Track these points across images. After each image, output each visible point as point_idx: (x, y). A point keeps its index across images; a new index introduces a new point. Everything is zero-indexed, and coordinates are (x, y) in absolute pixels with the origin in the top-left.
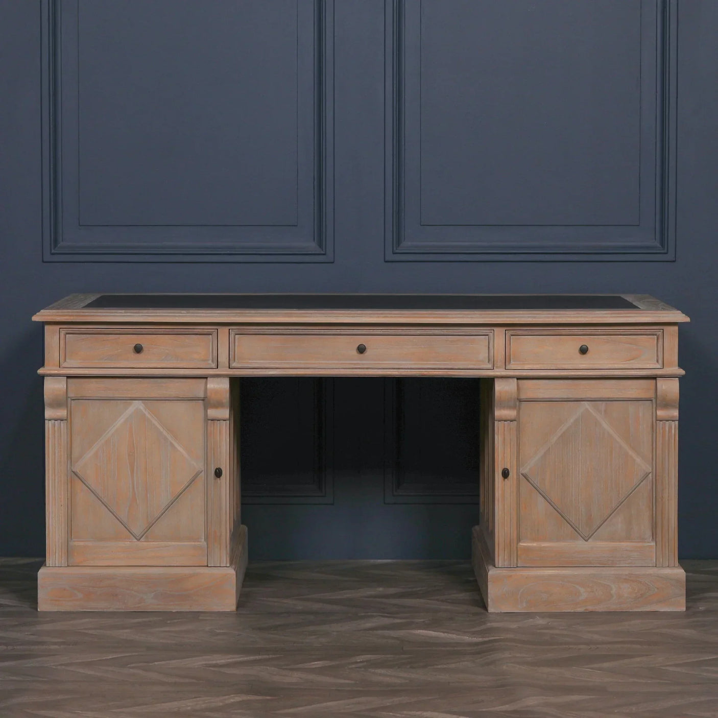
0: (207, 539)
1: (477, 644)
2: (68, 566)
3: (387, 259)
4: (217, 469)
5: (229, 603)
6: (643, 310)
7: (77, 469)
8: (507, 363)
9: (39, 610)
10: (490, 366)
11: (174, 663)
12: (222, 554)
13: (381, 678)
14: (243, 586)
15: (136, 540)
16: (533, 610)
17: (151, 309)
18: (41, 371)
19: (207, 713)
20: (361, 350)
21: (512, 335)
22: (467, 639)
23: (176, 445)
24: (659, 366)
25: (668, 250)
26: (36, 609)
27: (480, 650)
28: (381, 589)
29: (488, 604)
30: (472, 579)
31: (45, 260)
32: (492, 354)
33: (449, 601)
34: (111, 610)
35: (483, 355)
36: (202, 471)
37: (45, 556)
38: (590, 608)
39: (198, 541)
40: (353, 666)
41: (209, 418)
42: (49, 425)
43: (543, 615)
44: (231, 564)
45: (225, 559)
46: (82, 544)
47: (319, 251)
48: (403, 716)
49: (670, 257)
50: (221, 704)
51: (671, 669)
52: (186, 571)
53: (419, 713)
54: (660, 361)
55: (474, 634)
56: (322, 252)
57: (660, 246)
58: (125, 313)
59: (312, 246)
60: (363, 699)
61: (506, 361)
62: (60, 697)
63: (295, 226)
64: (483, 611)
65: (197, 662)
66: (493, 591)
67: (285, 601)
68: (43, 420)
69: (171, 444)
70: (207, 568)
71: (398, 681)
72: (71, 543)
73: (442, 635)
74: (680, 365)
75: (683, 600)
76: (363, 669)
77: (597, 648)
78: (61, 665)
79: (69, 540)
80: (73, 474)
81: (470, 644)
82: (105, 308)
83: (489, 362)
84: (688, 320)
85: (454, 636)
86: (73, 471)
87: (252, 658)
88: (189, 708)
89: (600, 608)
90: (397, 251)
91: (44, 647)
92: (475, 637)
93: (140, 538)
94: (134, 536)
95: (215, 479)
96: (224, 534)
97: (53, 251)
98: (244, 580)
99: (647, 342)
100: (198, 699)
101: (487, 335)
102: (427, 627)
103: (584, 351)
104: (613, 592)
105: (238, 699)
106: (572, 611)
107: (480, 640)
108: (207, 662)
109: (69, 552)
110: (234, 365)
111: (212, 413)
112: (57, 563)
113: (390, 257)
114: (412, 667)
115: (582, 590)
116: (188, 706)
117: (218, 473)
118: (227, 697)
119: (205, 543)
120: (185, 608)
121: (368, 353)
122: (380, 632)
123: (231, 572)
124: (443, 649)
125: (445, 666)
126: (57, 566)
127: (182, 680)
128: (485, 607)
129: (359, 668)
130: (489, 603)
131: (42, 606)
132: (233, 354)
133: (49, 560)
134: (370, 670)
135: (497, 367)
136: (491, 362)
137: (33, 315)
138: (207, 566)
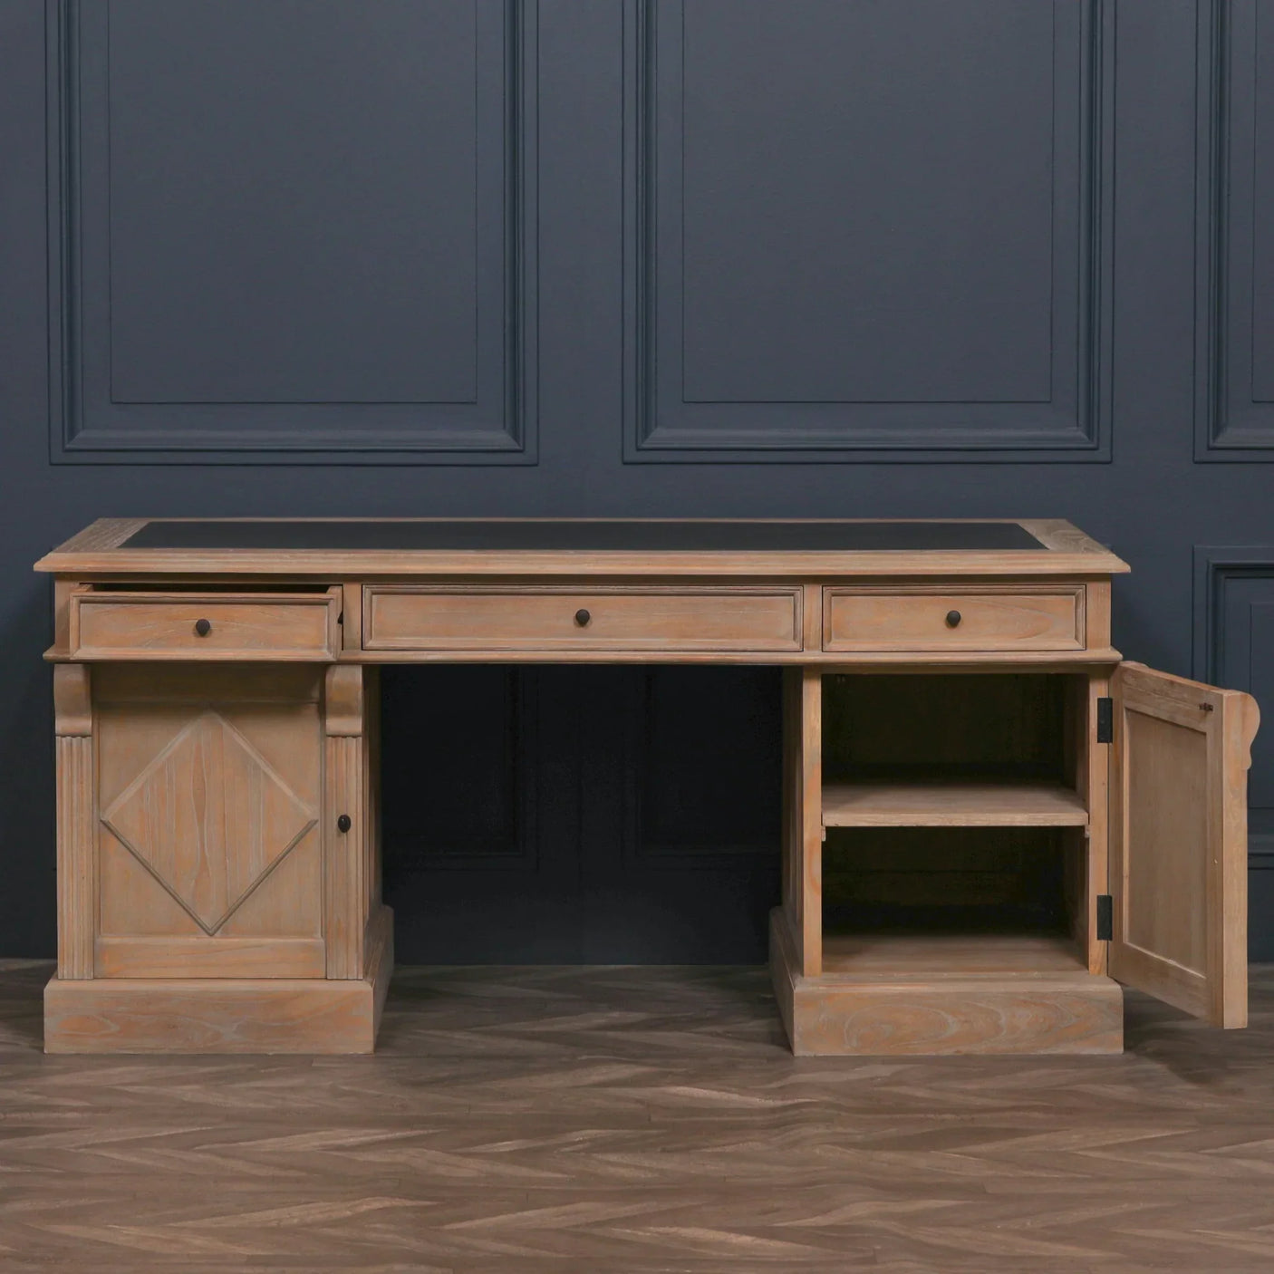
0: (325, 934)
1: (773, 1110)
2: (95, 978)
3: (627, 459)
4: (341, 817)
5: (362, 1039)
6: (1053, 552)
7: (107, 817)
8: (825, 639)
9: (45, 1051)
10: (796, 646)
11: (270, 1144)
12: (351, 959)
13: (611, 1170)
14: (386, 1009)
15: (207, 936)
16: (867, 1052)
17: (231, 550)
18: (49, 654)
19: (325, 1229)
20: (582, 619)
21: (834, 595)
22: (757, 1101)
23: (274, 777)
24: (1080, 646)
25: (1098, 445)
26: (42, 1049)
27: (778, 1122)
28: (616, 1014)
29: (793, 1042)
30: (769, 996)
31: (54, 461)
32: (799, 626)
33: (730, 1035)
34: (166, 1051)
35: (786, 624)
36: (316, 822)
37: (55, 956)
38: (965, 1049)
39: (312, 937)
40: (567, 1149)
41: (328, 733)
42: (62, 745)
43: (886, 1061)
44: (366, 974)
45: (356, 968)
46: (116, 941)
47: (514, 445)
48: (648, 1234)
49: (1103, 454)
50: (349, 1213)
51: (1092, 1154)
52: (291, 986)
53: (674, 1229)
54: (1081, 637)
55: (768, 1094)
56: (518, 448)
57: (1086, 437)
58: (189, 557)
59: (502, 438)
60: (582, 1206)
61: (824, 637)
62: (83, 1202)
63: (472, 403)
64: (786, 1053)
65: (308, 1142)
66: (802, 1020)
67: (457, 1035)
68: (51, 735)
69: (265, 774)
70: (324, 981)
71: (642, 1175)
72: (98, 941)
73: (715, 1094)
74: (1115, 644)
75: (1119, 1036)
76: (583, 1154)
77: (973, 1119)
78: (86, 1147)
79: (96, 936)
80: (102, 825)
81: (763, 1111)
82: (155, 549)
83: (794, 639)
84: (1126, 568)
85: (735, 1097)
86: (101, 821)
87: (398, 1134)
88: (295, 1221)
89: (980, 1049)
90: (644, 446)
91: (55, 1115)
92: (770, 1099)
93: (215, 932)
94: (203, 929)
95: (339, 836)
96: (353, 924)
97: (68, 446)
98: (389, 999)
99: (1058, 606)
100: (311, 1205)
101: (792, 595)
102: (690, 1080)
103: (953, 621)
104: (1003, 1021)
105: (377, 1204)
106: (934, 1054)
107: (779, 1103)
108: (324, 1143)
109: (96, 954)
110: (369, 644)
111: (334, 724)
112: (75, 973)
113: (632, 455)
114: (664, 1151)
115: (950, 1019)
116: (294, 1217)
117: (344, 824)
118: (357, 1202)
119: (322, 941)
120: (289, 1049)
121: (595, 624)
122: (612, 1090)
123: (366, 988)
124: (717, 1119)
125: (719, 1150)
126: (76, 977)
127: (283, 1173)
128: (789, 1047)
129: (579, 1152)
130: (795, 1040)
131: (52, 1045)
132: (368, 626)
133: (63, 969)
134: (595, 1155)
135: (809, 648)
136: (798, 639)
137: (36, 561)
138: (326, 979)
